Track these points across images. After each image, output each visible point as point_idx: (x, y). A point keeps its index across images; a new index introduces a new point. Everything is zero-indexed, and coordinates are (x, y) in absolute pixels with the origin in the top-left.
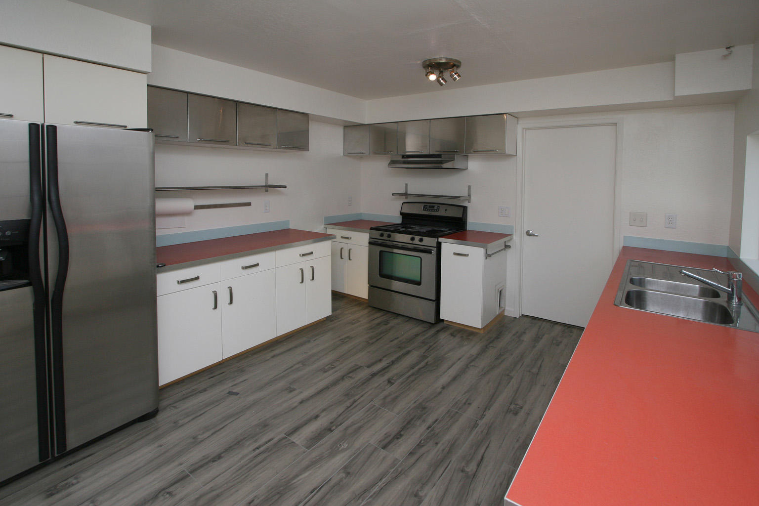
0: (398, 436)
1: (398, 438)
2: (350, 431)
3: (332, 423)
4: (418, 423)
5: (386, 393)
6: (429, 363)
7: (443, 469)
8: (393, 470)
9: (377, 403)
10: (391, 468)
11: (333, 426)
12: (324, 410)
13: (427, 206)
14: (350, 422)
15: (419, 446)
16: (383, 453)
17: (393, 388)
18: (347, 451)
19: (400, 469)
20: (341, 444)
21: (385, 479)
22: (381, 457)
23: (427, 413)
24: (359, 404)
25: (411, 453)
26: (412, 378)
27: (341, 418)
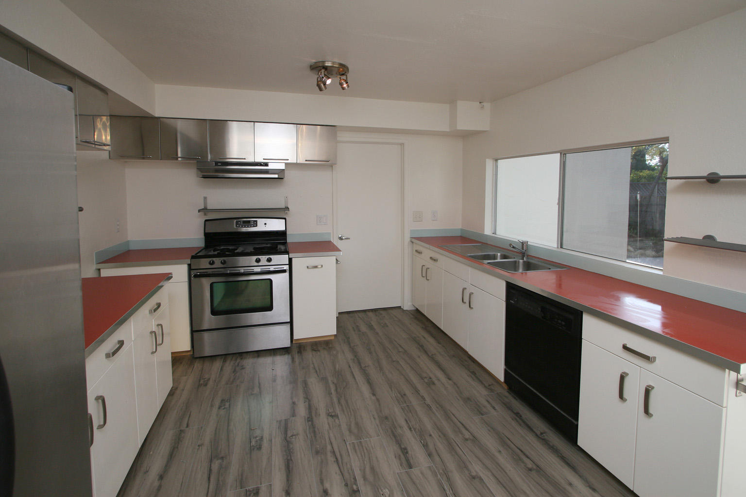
0: (405, 451)
1: (407, 453)
2: (370, 477)
3: (346, 485)
4: (399, 431)
5: (344, 427)
6: (335, 381)
7: (457, 447)
8: (439, 476)
9: (351, 440)
10: (436, 476)
11: (352, 487)
12: (322, 482)
13: (240, 221)
14: (359, 472)
15: (425, 446)
16: (415, 471)
17: (343, 420)
18: (395, 493)
19: (441, 471)
20: (382, 493)
21: (445, 487)
22: (420, 475)
23: (394, 420)
24: (340, 452)
25: (430, 455)
26: (343, 401)
27: (346, 475)
